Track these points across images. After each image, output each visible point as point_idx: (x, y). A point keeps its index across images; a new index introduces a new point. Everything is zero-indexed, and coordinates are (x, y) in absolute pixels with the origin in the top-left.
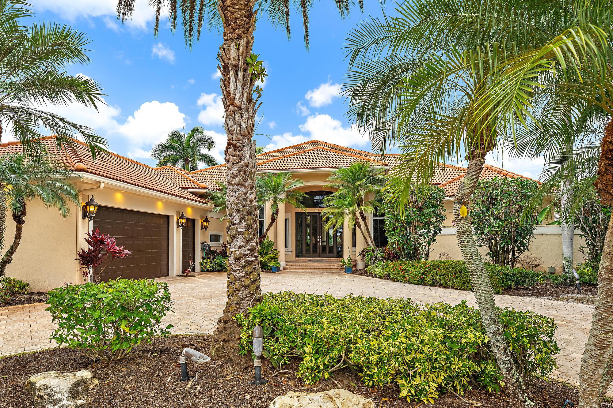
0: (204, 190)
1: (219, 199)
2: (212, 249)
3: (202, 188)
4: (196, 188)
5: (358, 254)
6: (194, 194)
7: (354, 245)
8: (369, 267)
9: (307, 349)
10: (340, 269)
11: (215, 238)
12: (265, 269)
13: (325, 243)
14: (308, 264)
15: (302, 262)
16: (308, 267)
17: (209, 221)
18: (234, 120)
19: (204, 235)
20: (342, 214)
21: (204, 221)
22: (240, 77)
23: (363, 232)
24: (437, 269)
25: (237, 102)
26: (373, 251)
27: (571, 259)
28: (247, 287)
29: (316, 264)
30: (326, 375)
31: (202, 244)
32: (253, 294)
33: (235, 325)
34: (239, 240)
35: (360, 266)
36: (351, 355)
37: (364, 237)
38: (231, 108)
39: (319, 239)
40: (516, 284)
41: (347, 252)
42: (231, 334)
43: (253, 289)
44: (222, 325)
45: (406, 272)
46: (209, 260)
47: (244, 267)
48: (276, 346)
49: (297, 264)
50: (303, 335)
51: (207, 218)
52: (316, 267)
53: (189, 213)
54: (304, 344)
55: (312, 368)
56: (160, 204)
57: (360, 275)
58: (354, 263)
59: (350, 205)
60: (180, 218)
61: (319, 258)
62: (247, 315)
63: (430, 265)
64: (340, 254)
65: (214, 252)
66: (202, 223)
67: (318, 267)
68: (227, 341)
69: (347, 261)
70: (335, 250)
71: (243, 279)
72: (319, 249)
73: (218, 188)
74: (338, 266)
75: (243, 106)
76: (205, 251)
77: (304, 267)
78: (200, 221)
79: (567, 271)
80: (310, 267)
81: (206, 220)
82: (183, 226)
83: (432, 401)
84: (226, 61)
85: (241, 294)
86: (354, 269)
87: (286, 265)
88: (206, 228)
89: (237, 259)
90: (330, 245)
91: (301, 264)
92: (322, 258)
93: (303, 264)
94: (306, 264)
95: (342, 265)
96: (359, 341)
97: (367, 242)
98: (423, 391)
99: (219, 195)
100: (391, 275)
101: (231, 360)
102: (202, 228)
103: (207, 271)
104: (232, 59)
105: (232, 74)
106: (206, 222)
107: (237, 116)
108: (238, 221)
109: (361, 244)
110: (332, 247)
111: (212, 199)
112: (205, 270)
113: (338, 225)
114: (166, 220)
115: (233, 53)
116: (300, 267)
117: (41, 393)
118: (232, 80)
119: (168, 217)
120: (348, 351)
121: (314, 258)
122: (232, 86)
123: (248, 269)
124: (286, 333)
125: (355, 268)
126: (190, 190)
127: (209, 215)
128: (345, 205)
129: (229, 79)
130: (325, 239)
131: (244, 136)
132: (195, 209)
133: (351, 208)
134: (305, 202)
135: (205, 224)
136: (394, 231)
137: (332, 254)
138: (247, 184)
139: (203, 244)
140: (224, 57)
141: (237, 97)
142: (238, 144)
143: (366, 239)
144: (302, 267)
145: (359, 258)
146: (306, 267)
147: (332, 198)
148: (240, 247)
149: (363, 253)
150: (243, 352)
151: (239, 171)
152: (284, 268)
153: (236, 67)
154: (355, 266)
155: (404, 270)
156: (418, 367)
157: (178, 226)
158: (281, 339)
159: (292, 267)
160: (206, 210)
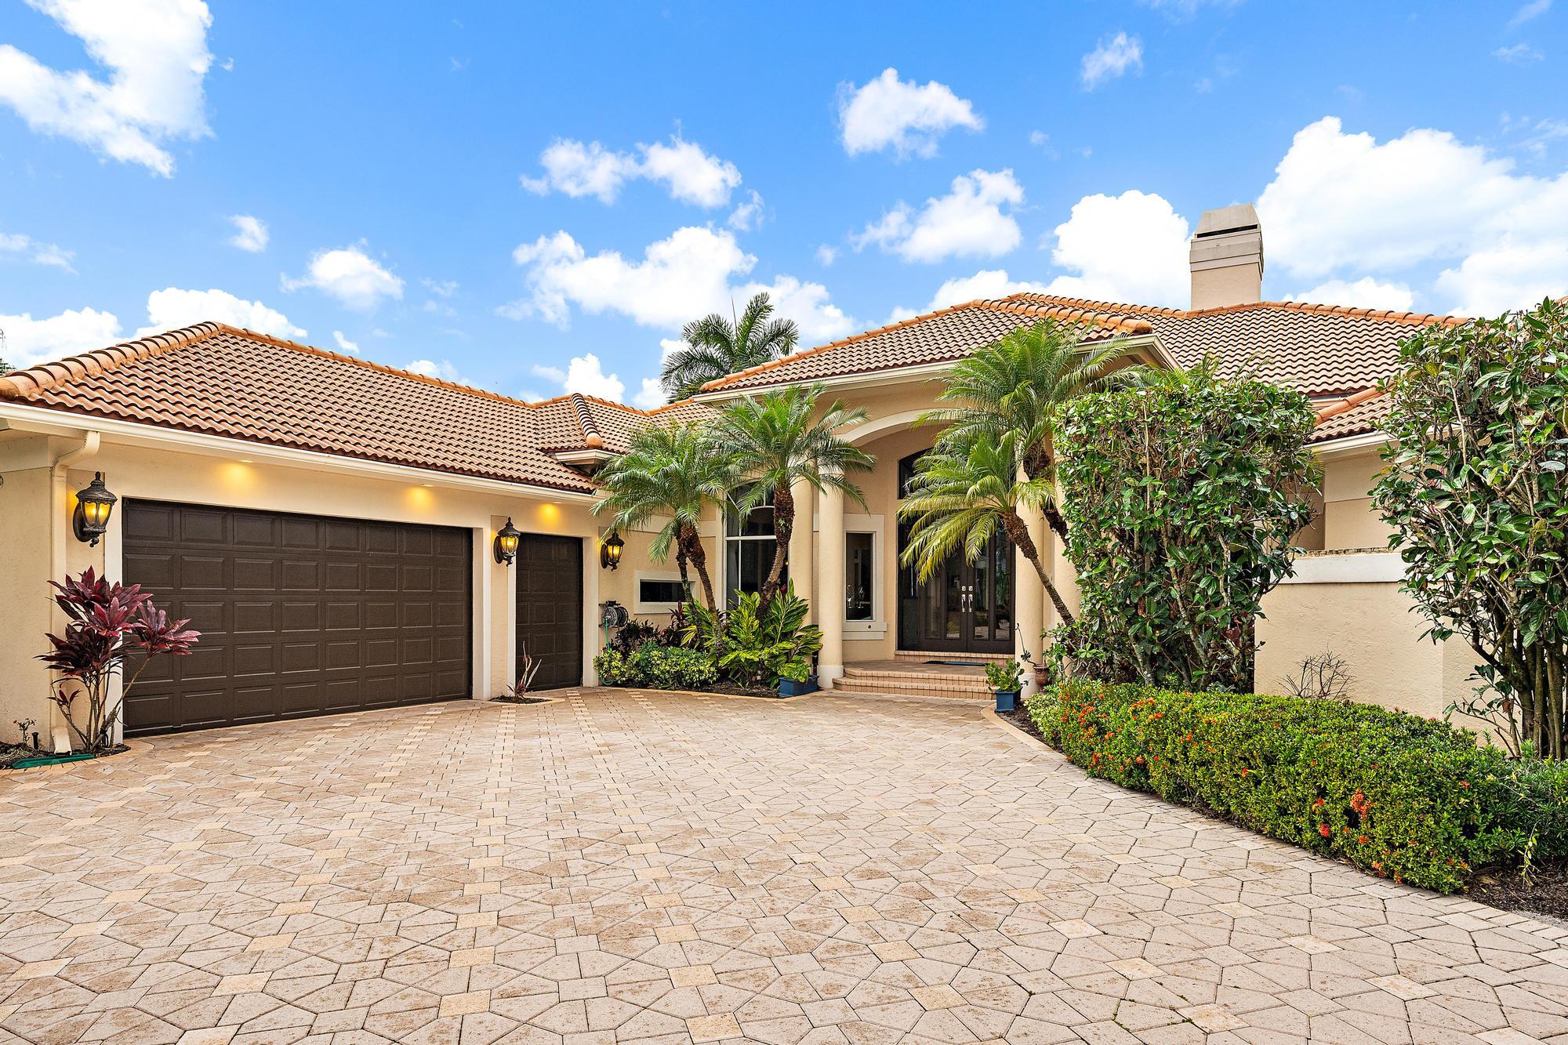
0: (592, 454)
3: (591, 448)
4: (575, 449)
16: (897, 684)
17: (621, 544)
21: (609, 543)
31: (601, 607)
39: (967, 592)
46: (618, 655)
51: (616, 535)
53: (549, 520)
56: (418, 496)
60: (501, 534)
61: (963, 655)
63: (1166, 716)
66: (604, 548)
67: (927, 686)
69: (1003, 671)
72: (967, 625)
78: (597, 542)
80: (903, 685)
81: (615, 541)
82: (509, 559)
87: (845, 674)
88: (614, 561)
91: (882, 674)
92: (973, 655)
93: (887, 674)
94: (898, 674)
102: (605, 563)
103: (615, 684)
106: (614, 545)
112: (610, 682)
114: (460, 540)
116: (875, 683)
119: (469, 532)
121: (947, 654)
126: (561, 457)
132: (577, 512)
135: (613, 551)
139: (606, 607)
146: (892, 684)
152: (836, 685)
155: (1091, 725)
157: (499, 557)
159: (858, 682)
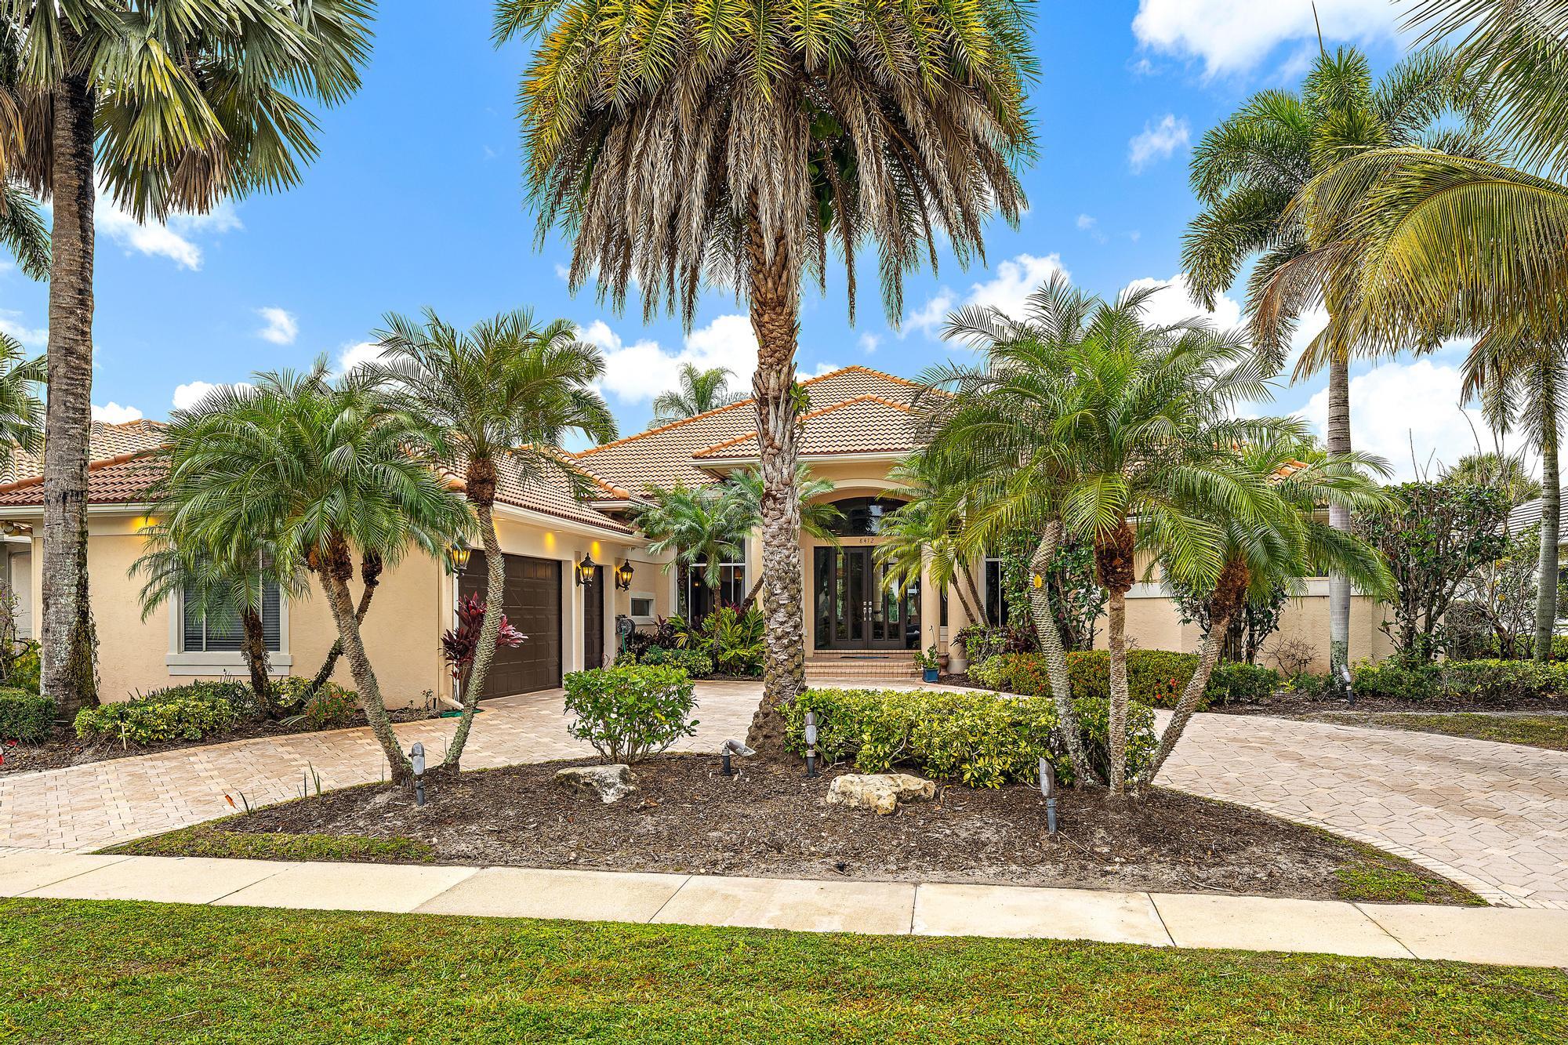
0: (626, 504)
1: (658, 523)
2: (637, 630)
3: (621, 499)
4: (608, 499)
5: (951, 640)
6: (602, 511)
7: (944, 621)
8: (972, 667)
9: (866, 737)
10: (912, 674)
11: (640, 607)
12: (752, 675)
13: (880, 617)
14: (844, 664)
15: (829, 660)
16: (843, 671)
17: (631, 570)
18: (774, 465)
19: (620, 598)
20: (917, 555)
21: (622, 570)
22: (781, 412)
23: (963, 592)
24: (1096, 667)
25: (777, 443)
26: (983, 633)
27: (1344, 646)
28: (791, 672)
29: (861, 663)
30: (887, 765)
31: (618, 619)
32: (797, 681)
33: (778, 718)
34: (781, 615)
35: (957, 666)
36: (913, 739)
37: (964, 603)
38: (769, 450)
39: (868, 606)
40: (1233, 692)
41: (928, 638)
42: (773, 729)
43: (797, 676)
44: (761, 720)
45: (1041, 674)
46: (634, 656)
47: (786, 647)
48: (831, 735)
49: (819, 664)
50: (861, 723)
51: (627, 564)
52: (860, 671)
53: (598, 554)
54: (862, 732)
55: (871, 756)
56: (550, 539)
57: (955, 685)
58: (943, 661)
59: (934, 536)
60: (583, 565)
61: (866, 651)
62: (793, 704)
64: (914, 642)
65: (640, 638)
66: (617, 573)
67: (865, 671)
68: (770, 737)
69: (927, 656)
70: (902, 632)
71: (785, 663)
72: (868, 631)
73: (645, 493)
74: (909, 667)
75: (785, 448)
76: (624, 635)
77: (835, 670)
78: (615, 569)
79: (1335, 669)
80: (848, 671)
81: (627, 568)
82: (586, 583)
83: (998, 787)
84: (764, 391)
85: (783, 681)
86: (943, 673)
88: (626, 584)
89: (778, 638)
90: (891, 621)
91: (828, 664)
92: (875, 652)
93: (832, 664)
94: (840, 664)
95: (916, 666)
96: (921, 723)
97: (970, 615)
98: (987, 774)
99: (657, 516)
100: (1013, 682)
101: (775, 759)
102: (618, 585)
104: (771, 390)
105: (772, 409)
106: (627, 572)
107: (778, 461)
108: (779, 591)
109: (957, 620)
110: (896, 626)
111: (642, 524)
113: (911, 579)
114: (555, 569)
115: (773, 383)
116: (826, 671)
117: (588, 780)
118: (772, 416)
119: (559, 563)
120: (910, 735)
121: (855, 651)
122: (772, 424)
123: (792, 650)
124: (842, 720)
125: (947, 671)
126: (594, 505)
127: (633, 556)
128: (923, 536)
129: (768, 413)
130: (879, 608)
131: (785, 485)
132: (607, 545)
133: (936, 543)
134: (834, 527)
135: (625, 576)
136: (1021, 591)
137: (894, 642)
138: (789, 545)
139: (620, 619)
140: (761, 386)
141: (777, 437)
142: (779, 496)
143: (967, 608)
144: (831, 670)
145: (953, 650)
146: (839, 671)
147: (895, 519)
148: (782, 623)
149: (963, 639)
150: (789, 749)
151: (780, 529)
153: (777, 399)
154: (946, 666)
156: (982, 749)
157: (578, 582)
158: (836, 728)
160: (624, 547)
